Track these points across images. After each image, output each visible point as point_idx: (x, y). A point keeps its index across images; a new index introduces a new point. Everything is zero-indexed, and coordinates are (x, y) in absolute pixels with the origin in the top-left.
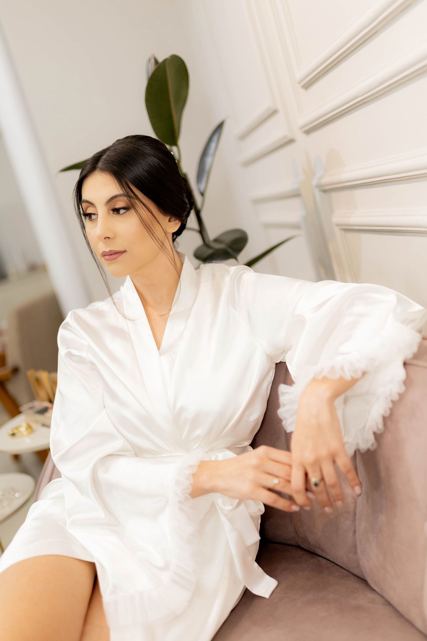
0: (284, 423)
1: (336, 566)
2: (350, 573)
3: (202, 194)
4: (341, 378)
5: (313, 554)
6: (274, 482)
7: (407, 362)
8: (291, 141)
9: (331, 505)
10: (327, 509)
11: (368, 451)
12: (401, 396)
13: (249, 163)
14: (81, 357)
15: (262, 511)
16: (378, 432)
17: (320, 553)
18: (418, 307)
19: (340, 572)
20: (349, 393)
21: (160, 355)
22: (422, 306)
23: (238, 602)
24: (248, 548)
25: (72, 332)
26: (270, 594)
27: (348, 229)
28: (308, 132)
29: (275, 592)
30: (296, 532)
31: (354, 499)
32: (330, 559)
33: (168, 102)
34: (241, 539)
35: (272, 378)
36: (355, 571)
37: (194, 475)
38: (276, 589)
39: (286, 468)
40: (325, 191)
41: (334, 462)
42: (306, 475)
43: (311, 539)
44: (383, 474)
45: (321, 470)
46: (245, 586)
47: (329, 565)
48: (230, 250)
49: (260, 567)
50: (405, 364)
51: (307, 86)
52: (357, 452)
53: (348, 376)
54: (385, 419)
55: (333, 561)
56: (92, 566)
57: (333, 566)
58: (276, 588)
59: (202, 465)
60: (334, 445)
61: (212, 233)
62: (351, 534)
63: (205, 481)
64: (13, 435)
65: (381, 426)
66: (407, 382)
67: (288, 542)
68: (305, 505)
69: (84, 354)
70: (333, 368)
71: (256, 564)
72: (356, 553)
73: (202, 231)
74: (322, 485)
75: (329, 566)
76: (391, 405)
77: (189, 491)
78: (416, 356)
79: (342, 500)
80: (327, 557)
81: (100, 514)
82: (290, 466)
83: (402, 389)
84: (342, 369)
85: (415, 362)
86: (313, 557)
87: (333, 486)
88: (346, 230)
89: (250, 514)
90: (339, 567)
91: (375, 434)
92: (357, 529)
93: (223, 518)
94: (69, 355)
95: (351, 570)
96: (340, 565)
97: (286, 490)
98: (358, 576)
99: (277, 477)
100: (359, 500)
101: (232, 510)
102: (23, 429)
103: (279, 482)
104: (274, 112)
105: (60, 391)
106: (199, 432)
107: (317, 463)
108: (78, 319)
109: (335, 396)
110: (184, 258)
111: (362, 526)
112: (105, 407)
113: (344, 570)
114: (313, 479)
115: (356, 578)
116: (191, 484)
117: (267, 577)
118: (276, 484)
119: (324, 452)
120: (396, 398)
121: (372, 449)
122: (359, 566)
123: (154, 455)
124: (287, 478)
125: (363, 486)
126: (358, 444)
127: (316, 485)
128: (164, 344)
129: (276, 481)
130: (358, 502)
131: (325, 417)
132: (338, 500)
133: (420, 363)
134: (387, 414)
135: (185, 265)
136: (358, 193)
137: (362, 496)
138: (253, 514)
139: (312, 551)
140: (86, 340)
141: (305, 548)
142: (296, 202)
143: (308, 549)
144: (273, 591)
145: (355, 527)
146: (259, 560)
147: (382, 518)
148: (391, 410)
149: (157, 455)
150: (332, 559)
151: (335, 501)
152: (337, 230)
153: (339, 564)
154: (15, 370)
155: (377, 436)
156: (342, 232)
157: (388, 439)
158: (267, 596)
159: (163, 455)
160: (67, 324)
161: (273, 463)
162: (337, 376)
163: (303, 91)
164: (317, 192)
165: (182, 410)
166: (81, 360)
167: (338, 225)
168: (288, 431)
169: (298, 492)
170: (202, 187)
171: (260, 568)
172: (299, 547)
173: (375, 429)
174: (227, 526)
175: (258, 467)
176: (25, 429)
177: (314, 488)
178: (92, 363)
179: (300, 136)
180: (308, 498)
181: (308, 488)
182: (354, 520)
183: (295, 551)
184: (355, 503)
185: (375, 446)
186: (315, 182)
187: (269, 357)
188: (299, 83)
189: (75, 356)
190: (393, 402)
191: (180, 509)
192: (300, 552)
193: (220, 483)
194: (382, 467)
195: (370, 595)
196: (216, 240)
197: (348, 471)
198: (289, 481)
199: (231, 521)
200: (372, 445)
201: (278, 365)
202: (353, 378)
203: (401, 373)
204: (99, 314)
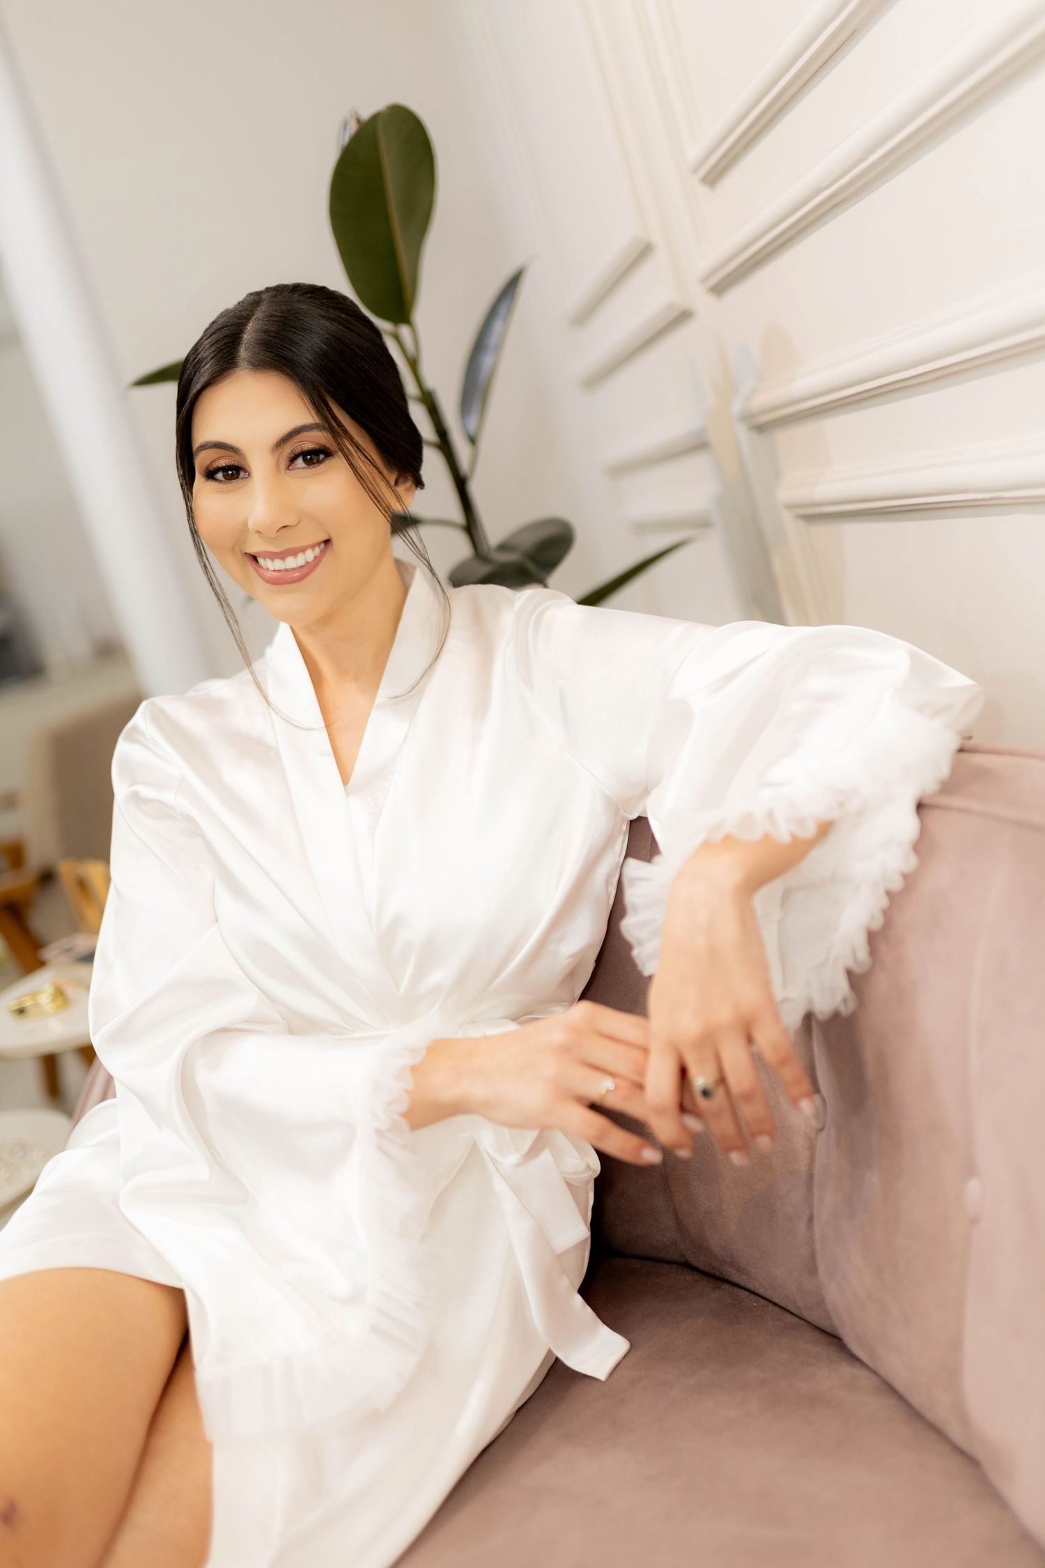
0: (635, 953)
1: (771, 1307)
2: (802, 1322)
3: (473, 440)
4: (767, 838)
5: (718, 1279)
6: (602, 1088)
7: (926, 801)
8: (684, 317)
9: (745, 1147)
10: (736, 1158)
11: (836, 1015)
12: (909, 879)
13: (597, 379)
14: (164, 804)
15: (594, 1171)
16: (857, 970)
17: (736, 1278)
18: (959, 680)
19: (778, 1320)
20: (790, 878)
21: (347, 795)
22: (972, 678)
23: (533, 1391)
24: (560, 1257)
25: (148, 748)
26: (611, 1370)
27: (815, 516)
28: (719, 289)
29: (622, 1365)
30: (680, 1225)
31: (810, 1139)
32: (757, 1291)
33: (386, 217)
34: (541, 1236)
35: (620, 856)
36: (813, 1316)
37: (414, 1069)
38: (625, 1360)
39: (636, 1054)
40: (761, 428)
41: (750, 1040)
42: (683, 1072)
43: (715, 1242)
44: (871, 1072)
45: (718, 1060)
46: (550, 1352)
47: (755, 1304)
48: (530, 566)
49: (588, 1306)
50: (920, 807)
51: (714, 177)
52: (809, 1017)
53: (783, 833)
54: (873, 938)
55: (765, 1295)
56: (177, 1297)
57: (764, 1307)
58: (625, 1356)
59: (436, 1048)
60: (749, 996)
61: (495, 530)
62: (802, 1226)
63: (445, 1086)
64: (21, 1011)
65: (863, 954)
66: (922, 846)
67: (662, 1255)
68: (680, 1146)
69: (168, 797)
70: (747, 819)
71: (579, 1299)
72: (813, 1270)
73: (471, 526)
74: (720, 1094)
75: (754, 1306)
76: (884, 902)
77: (404, 1106)
78: (947, 787)
79: (772, 1134)
80: (750, 1286)
81: (201, 1170)
82: (645, 1050)
83: (912, 862)
84: (770, 815)
85: (943, 800)
86: (719, 1287)
87: (748, 1097)
88: (811, 518)
89: (566, 1176)
90: (777, 1309)
91: (849, 974)
92: (815, 1211)
93: (500, 1186)
94: (136, 798)
95: (806, 1314)
96: (780, 1304)
97: (634, 1109)
98: (822, 1327)
99: (612, 1075)
100: (821, 1141)
101: (519, 1165)
102: (45, 999)
103: (617, 1087)
104: (644, 252)
105: (117, 890)
106: (441, 975)
107: (708, 1040)
108: (163, 721)
109: (755, 881)
110: (413, 575)
111: (827, 1202)
112: (217, 921)
113: (788, 1315)
114: (700, 1080)
115: (817, 1334)
116: (407, 1091)
117: (605, 1331)
118: (608, 1091)
119: (724, 1014)
120: (897, 884)
121: (845, 1011)
122: (821, 1303)
123: (334, 1034)
124: (636, 1078)
125: (828, 1105)
126: (810, 1001)
127: (706, 1093)
128: (360, 769)
129: (608, 1084)
130: (818, 1146)
131: (728, 931)
132: (760, 1133)
133: (955, 801)
134: (877, 924)
135: (413, 592)
136: (832, 425)
137: (826, 1130)
138: (571, 1176)
139: (717, 1273)
140: (175, 765)
141: (701, 1266)
142: (699, 464)
143: (707, 1269)
144: (616, 1363)
145: (811, 1207)
146: (586, 1291)
147: (873, 1180)
148: (886, 913)
149: (341, 1034)
150: (761, 1291)
151: (753, 1135)
152: (787, 518)
153: (777, 1301)
154: (47, 878)
155: (856, 980)
156: (802, 524)
157: (880, 985)
158: (601, 1373)
159: (356, 1035)
160: (135, 728)
161: (604, 1042)
162: (758, 835)
163: (703, 190)
164: (742, 433)
165: (397, 922)
166: (164, 812)
167: (790, 507)
168: (646, 973)
169: (660, 1111)
170: (472, 423)
171: (589, 1309)
172: (687, 1266)
173: (850, 963)
174: (510, 1205)
175: (565, 1050)
176: (50, 998)
177: (702, 1103)
178: (189, 819)
179: (703, 302)
180: (684, 1128)
181: (687, 1103)
182: (810, 1189)
183: (676, 1274)
184: (812, 1148)
185: (852, 1006)
186: (737, 408)
187: (613, 806)
188: (695, 171)
189: (148, 801)
190: (889, 894)
191: (380, 1148)
192: (688, 1277)
193: (476, 1089)
194: (869, 1055)
195: (847, 1370)
196: (503, 547)
197: (784, 1061)
198: (640, 1087)
199: (517, 1190)
200: (845, 1000)
201: (634, 824)
202: (795, 840)
203: (908, 824)
204: (213, 707)
